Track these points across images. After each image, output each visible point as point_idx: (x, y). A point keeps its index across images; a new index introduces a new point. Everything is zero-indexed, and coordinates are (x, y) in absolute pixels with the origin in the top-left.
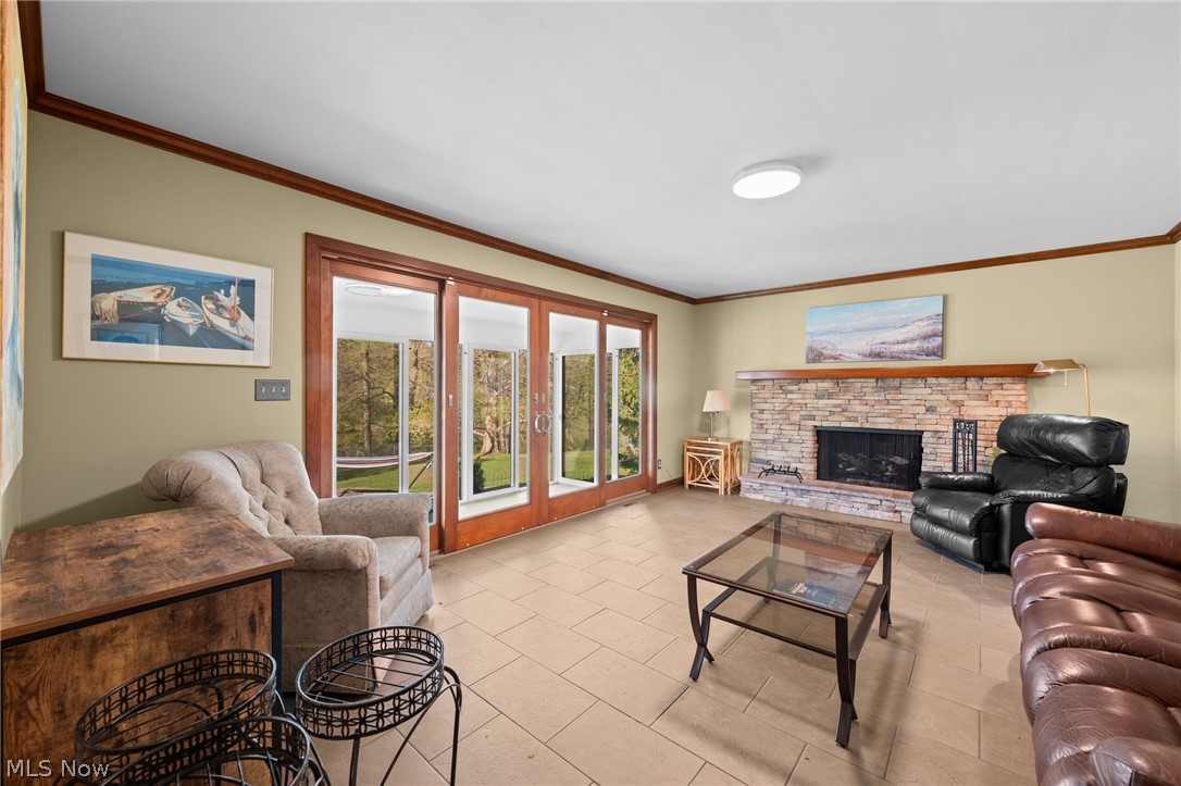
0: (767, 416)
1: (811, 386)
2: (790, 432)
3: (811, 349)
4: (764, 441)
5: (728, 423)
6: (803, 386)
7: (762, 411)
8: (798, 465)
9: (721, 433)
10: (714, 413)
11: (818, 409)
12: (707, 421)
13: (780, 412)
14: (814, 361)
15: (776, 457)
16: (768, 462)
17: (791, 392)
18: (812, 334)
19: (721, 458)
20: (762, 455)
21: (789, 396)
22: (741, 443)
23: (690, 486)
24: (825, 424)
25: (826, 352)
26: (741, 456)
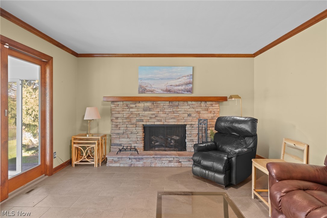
0: (120, 120)
1: (141, 105)
2: (132, 128)
3: (141, 87)
4: (118, 134)
5: (98, 125)
6: (138, 105)
7: (117, 118)
8: (136, 145)
9: (93, 131)
10: (90, 120)
11: (144, 116)
12: (85, 124)
13: (126, 118)
14: (142, 92)
15: (124, 141)
16: (120, 145)
17: (132, 108)
18: (141, 79)
19: (95, 146)
20: (117, 142)
21: (131, 110)
22: (105, 136)
23: (76, 165)
24: (148, 123)
25: (147, 88)
26: (105, 143)
